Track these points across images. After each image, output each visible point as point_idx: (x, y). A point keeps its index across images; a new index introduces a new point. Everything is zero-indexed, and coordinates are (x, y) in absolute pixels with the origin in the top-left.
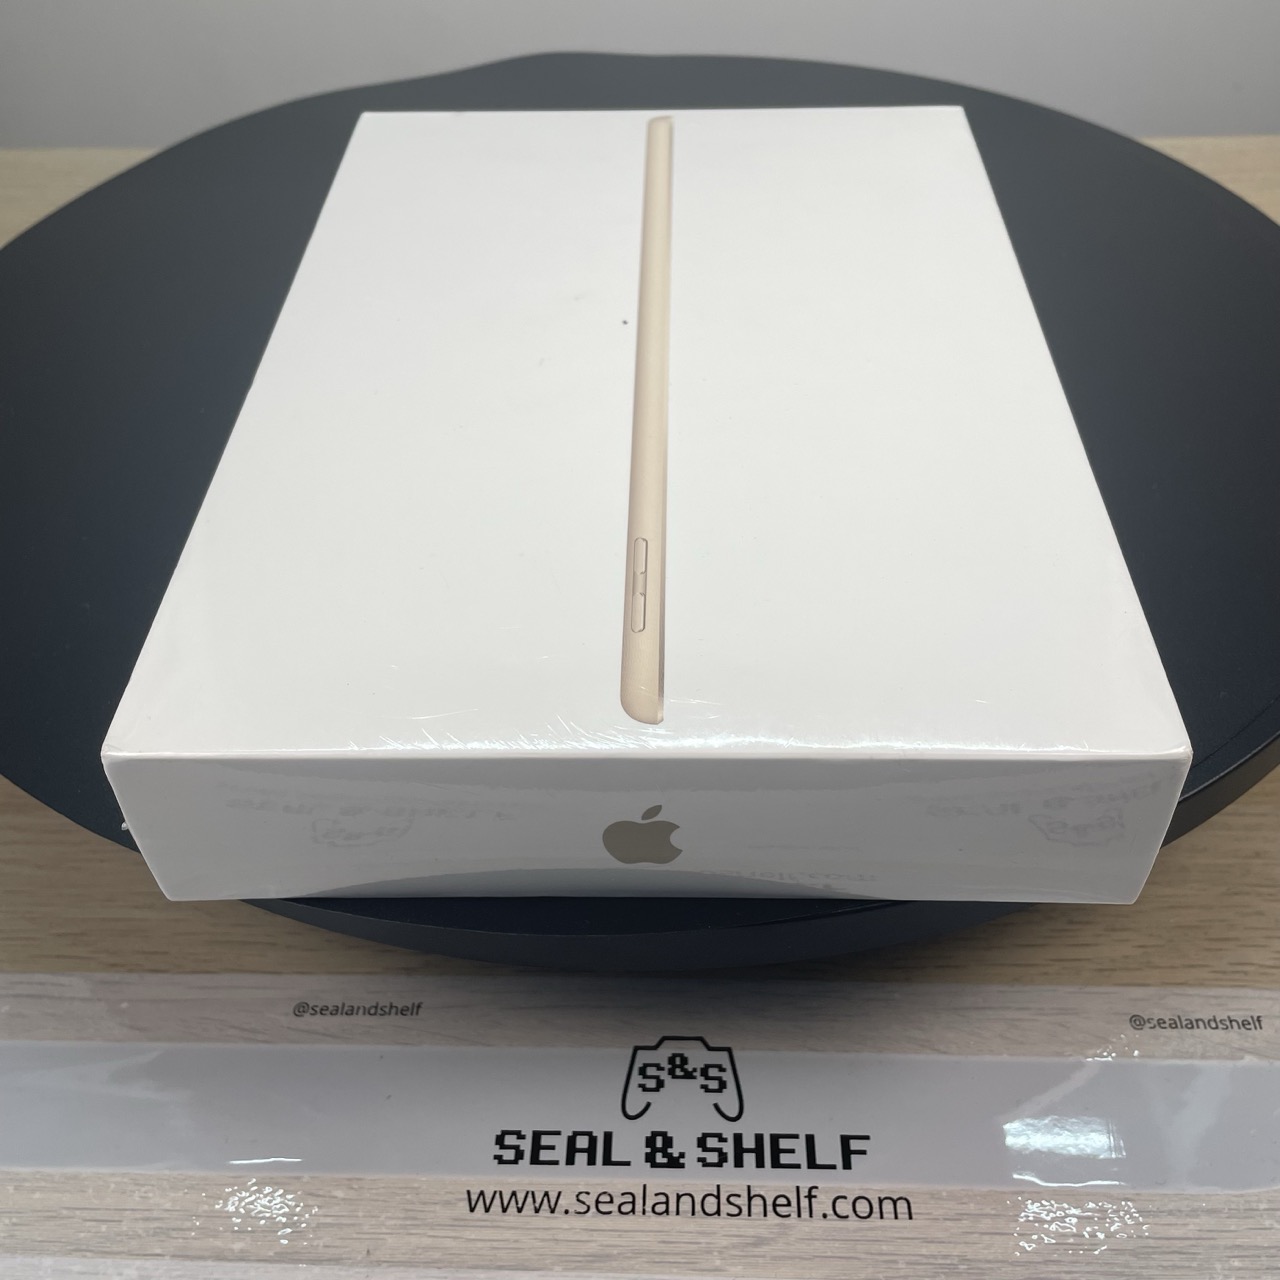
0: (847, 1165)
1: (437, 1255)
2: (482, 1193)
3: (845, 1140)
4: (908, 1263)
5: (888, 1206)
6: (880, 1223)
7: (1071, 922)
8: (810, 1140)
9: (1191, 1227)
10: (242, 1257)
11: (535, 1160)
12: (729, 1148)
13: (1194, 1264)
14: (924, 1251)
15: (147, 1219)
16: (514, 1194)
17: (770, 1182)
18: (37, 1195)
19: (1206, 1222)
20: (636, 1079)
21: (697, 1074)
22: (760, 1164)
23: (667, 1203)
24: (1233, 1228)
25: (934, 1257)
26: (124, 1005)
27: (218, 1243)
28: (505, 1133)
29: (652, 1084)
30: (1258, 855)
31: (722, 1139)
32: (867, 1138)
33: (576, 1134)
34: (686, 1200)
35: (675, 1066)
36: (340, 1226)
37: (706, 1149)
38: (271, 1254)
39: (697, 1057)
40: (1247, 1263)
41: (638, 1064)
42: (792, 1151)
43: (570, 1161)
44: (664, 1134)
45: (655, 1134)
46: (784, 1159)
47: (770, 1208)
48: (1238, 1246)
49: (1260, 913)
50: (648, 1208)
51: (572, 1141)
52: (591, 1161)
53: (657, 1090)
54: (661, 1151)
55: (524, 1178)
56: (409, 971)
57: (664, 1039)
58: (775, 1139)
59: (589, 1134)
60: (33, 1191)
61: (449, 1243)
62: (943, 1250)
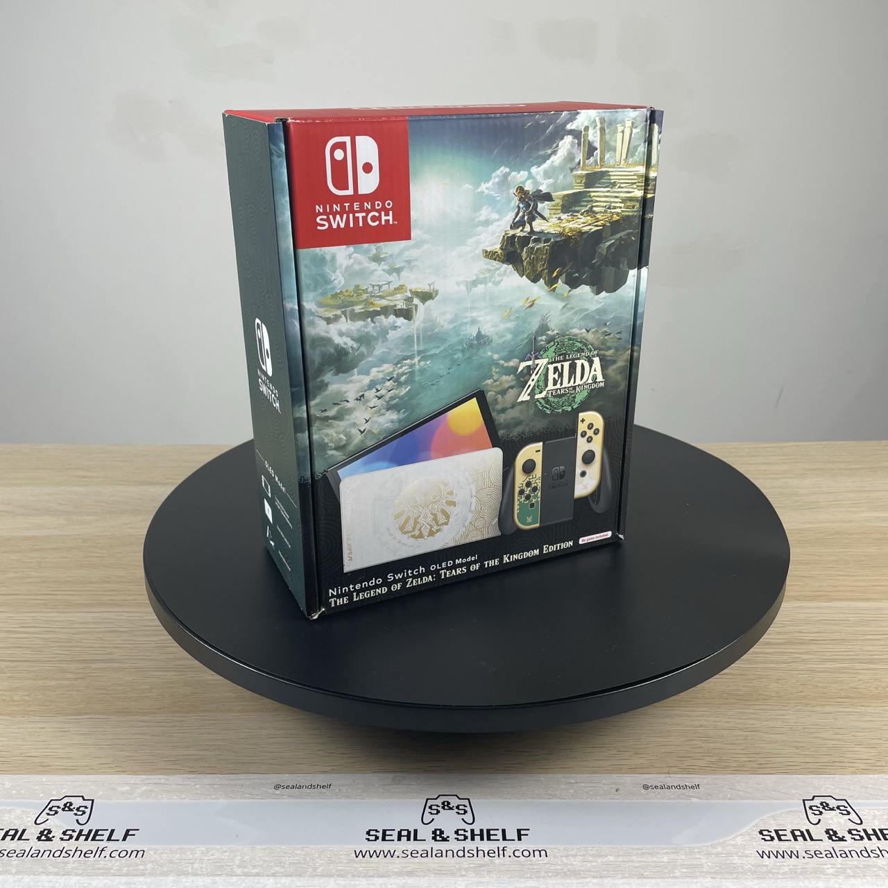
0: (520, 839)
1: (342, 873)
2: (361, 851)
3: (519, 831)
4: (545, 872)
5: (537, 853)
6: (533, 858)
7: (618, 751)
8: (504, 831)
9: (666, 858)
10: (257, 875)
11: (384, 839)
12: (468, 834)
13: (666, 871)
14: (552, 868)
15: (214, 862)
16: (375, 851)
17: (486, 845)
18: (164, 855)
19: (672, 856)
20: (428, 810)
21: (455, 808)
22: (482, 839)
23: (442, 853)
24: (684, 858)
25: (557, 870)
26: (197, 786)
27: (245, 870)
28: (370, 830)
29: (435, 812)
30: (701, 726)
31: (465, 831)
32: (529, 830)
33: (401, 830)
34: (450, 853)
35: (444, 806)
36: (299, 863)
37: (458, 835)
38: (270, 873)
39: (454, 802)
40: (689, 871)
41: (428, 805)
42: (496, 835)
43: (399, 839)
44: (440, 830)
45: (436, 830)
46: (492, 837)
47: (486, 854)
48: (684, 865)
49: (701, 747)
50: (434, 855)
51: (400, 833)
52: (409, 839)
53: (437, 814)
54: (438, 835)
55: (379, 845)
56: (325, 772)
57: (439, 796)
58: (488, 831)
59: (408, 830)
60: (162, 853)
61: (349, 868)
62: (559, 867)
